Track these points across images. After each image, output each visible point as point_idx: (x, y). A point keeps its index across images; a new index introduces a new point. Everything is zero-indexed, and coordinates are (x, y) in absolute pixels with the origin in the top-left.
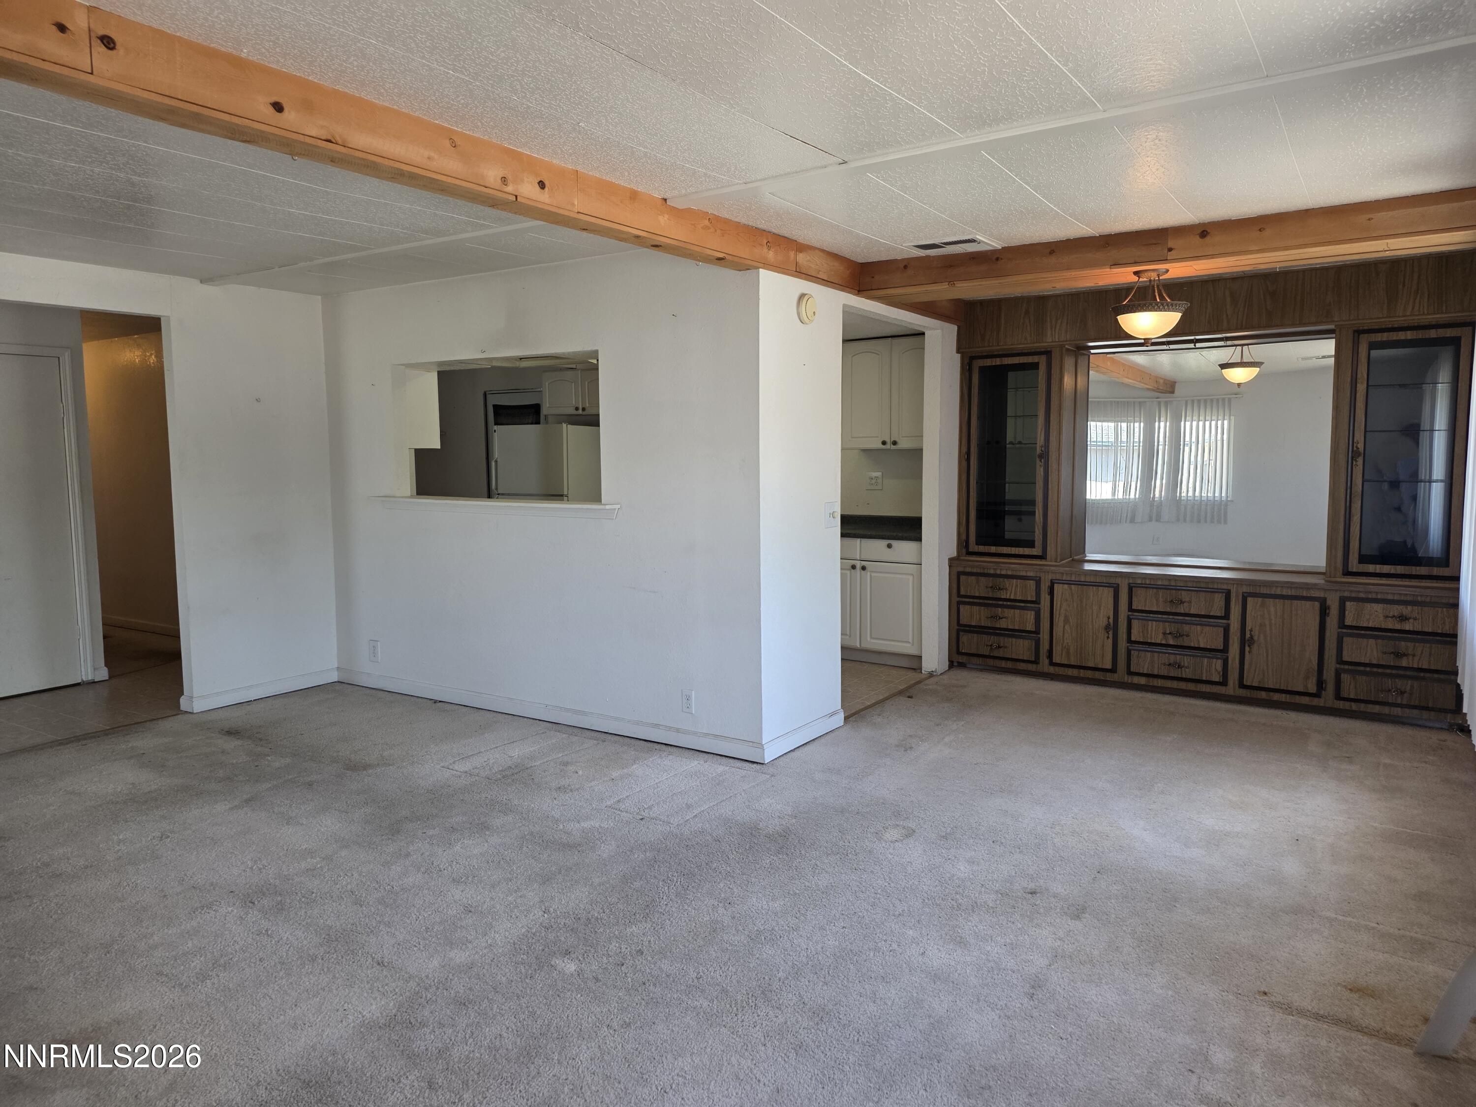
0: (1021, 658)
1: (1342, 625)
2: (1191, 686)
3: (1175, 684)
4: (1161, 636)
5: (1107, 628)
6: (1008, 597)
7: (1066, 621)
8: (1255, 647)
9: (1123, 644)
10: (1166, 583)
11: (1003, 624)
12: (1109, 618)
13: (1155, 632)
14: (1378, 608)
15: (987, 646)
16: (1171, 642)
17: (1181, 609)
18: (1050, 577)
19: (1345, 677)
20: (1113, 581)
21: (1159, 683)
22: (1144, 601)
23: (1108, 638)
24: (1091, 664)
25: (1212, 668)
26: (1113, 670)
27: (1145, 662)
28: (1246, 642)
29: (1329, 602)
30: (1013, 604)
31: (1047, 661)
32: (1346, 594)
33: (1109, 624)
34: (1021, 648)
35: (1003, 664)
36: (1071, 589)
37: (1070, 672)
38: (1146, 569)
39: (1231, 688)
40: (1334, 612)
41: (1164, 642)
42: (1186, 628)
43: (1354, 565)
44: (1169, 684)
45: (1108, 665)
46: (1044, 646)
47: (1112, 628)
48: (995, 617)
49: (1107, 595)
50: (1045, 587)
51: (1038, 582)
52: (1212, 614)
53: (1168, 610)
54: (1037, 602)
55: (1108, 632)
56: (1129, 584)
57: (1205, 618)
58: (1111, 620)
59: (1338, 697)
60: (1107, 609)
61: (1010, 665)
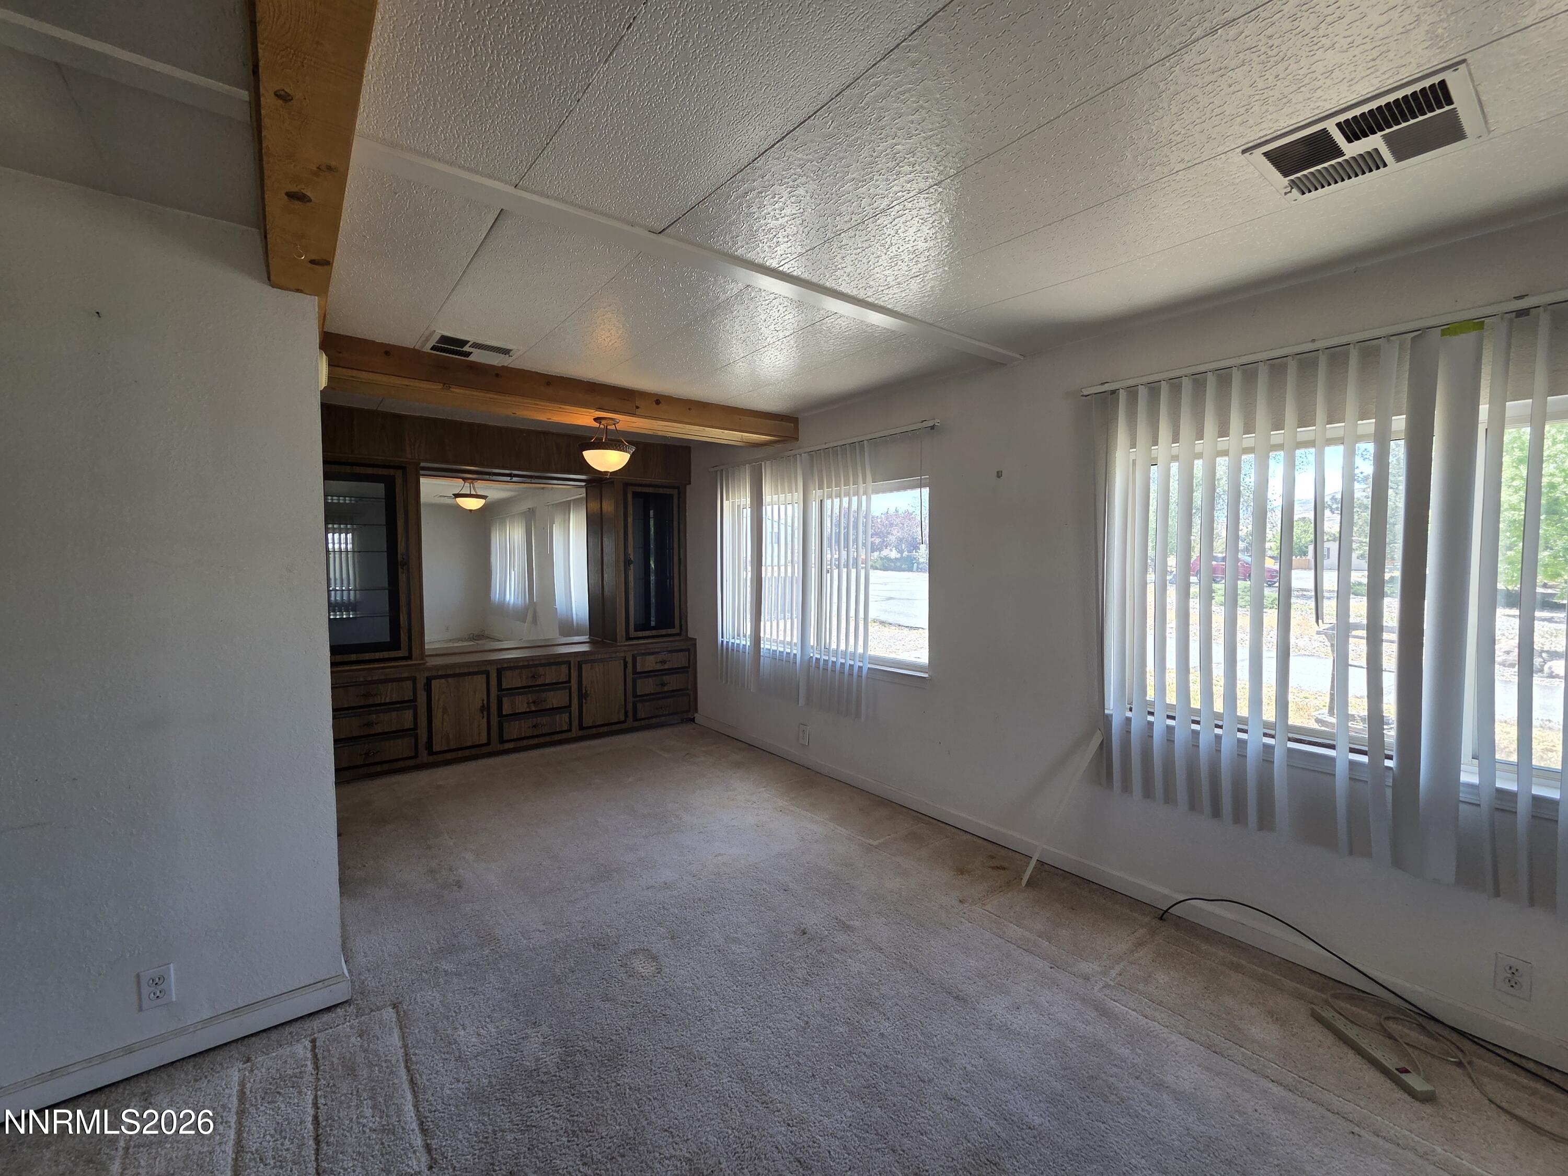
0: (400, 757)
1: (635, 672)
2: (548, 739)
3: (536, 741)
4: (525, 705)
5: (482, 709)
6: (383, 702)
7: (445, 710)
8: (589, 698)
9: (495, 720)
10: (526, 663)
11: (378, 729)
12: (483, 700)
13: (521, 704)
14: (651, 658)
15: (361, 755)
16: (533, 709)
17: (539, 682)
18: (426, 674)
19: (639, 706)
20: (483, 669)
21: (525, 743)
22: (512, 680)
23: (483, 717)
24: (469, 744)
25: (562, 721)
26: (488, 744)
27: (514, 729)
28: (582, 696)
29: (627, 659)
30: (390, 706)
31: (425, 753)
32: (636, 652)
33: (483, 706)
34: (400, 748)
35: (379, 768)
36: (448, 682)
37: (449, 756)
38: (508, 654)
39: (575, 732)
40: (630, 665)
41: (528, 710)
42: (544, 695)
43: (633, 633)
44: (531, 742)
45: (484, 741)
46: (423, 738)
47: (485, 708)
48: (369, 725)
49: (480, 680)
50: (420, 685)
51: (414, 679)
52: (560, 681)
53: (530, 684)
54: (414, 700)
55: (483, 713)
56: (498, 669)
57: (553, 686)
58: (485, 702)
59: (635, 719)
60: (481, 694)
61: (386, 767)
